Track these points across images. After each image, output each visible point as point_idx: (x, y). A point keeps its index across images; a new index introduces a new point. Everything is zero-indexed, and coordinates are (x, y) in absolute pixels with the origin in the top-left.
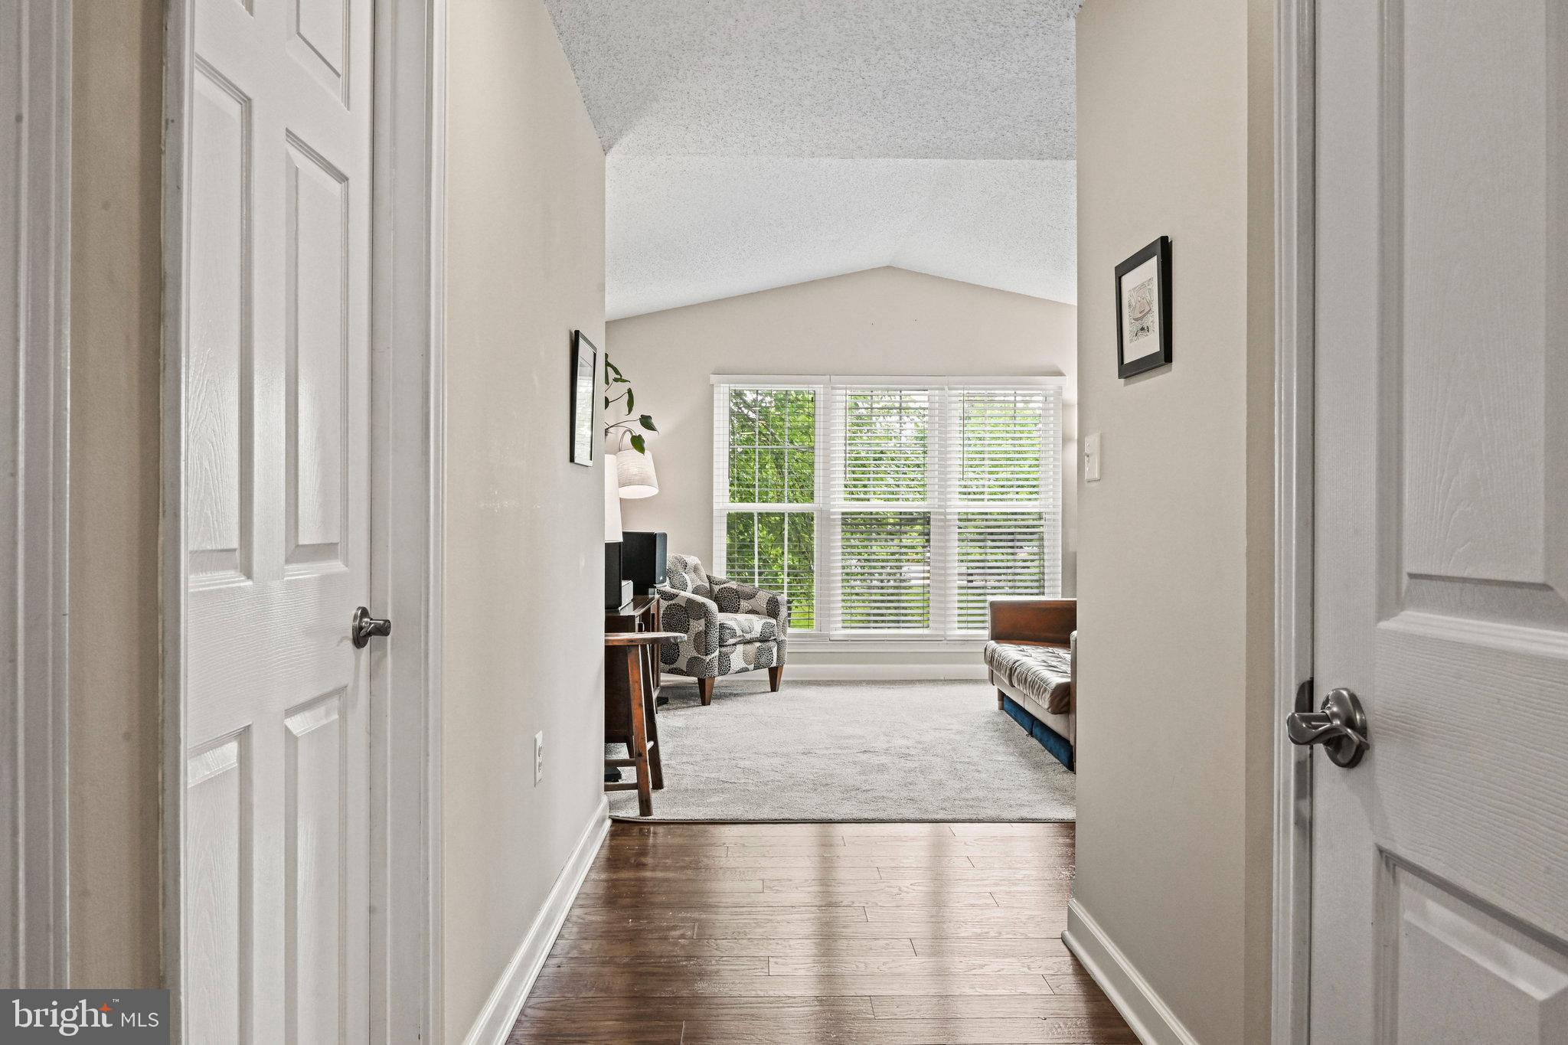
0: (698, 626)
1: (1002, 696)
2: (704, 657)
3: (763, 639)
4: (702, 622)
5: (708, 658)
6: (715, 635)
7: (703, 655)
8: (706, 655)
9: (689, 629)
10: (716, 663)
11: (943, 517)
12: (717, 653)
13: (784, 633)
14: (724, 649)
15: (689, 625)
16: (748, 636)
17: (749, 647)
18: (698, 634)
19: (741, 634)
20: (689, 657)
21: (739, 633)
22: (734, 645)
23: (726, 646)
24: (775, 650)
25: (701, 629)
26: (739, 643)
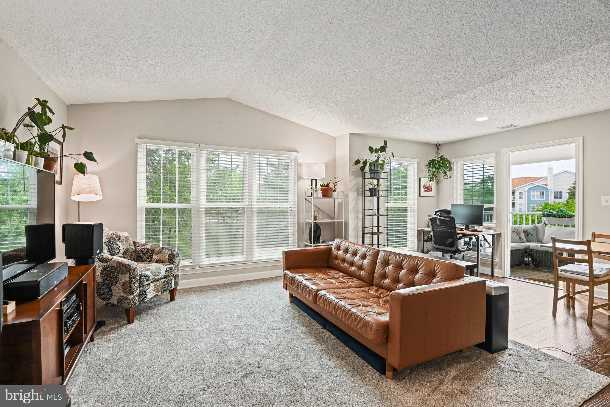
0: (124, 278)
1: (291, 296)
2: (129, 296)
3: (166, 277)
4: (128, 275)
5: (131, 297)
6: (136, 282)
7: (128, 295)
8: (130, 295)
9: (118, 280)
10: (137, 298)
11: (251, 210)
12: (138, 292)
13: (178, 271)
14: (142, 288)
15: (118, 278)
16: (157, 278)
17: (158, 282)
18: (125, 283)
19: (153, 277)
20: (119, 296)
21: (152, 277)
22: (149, 284)
23: (144, 286)
24: (173, 281)
25: (126, 280)
26: (152, 282)
